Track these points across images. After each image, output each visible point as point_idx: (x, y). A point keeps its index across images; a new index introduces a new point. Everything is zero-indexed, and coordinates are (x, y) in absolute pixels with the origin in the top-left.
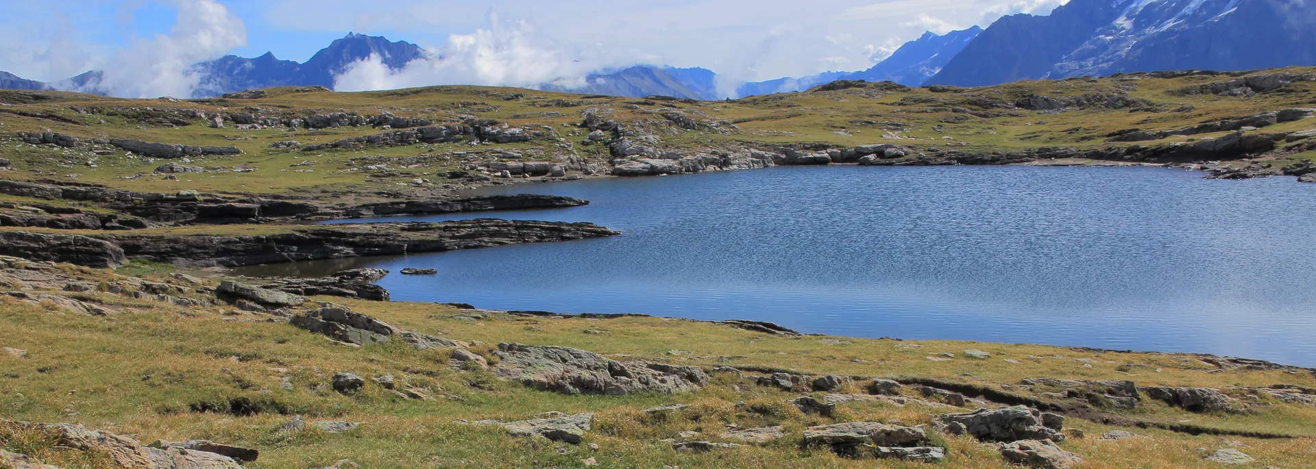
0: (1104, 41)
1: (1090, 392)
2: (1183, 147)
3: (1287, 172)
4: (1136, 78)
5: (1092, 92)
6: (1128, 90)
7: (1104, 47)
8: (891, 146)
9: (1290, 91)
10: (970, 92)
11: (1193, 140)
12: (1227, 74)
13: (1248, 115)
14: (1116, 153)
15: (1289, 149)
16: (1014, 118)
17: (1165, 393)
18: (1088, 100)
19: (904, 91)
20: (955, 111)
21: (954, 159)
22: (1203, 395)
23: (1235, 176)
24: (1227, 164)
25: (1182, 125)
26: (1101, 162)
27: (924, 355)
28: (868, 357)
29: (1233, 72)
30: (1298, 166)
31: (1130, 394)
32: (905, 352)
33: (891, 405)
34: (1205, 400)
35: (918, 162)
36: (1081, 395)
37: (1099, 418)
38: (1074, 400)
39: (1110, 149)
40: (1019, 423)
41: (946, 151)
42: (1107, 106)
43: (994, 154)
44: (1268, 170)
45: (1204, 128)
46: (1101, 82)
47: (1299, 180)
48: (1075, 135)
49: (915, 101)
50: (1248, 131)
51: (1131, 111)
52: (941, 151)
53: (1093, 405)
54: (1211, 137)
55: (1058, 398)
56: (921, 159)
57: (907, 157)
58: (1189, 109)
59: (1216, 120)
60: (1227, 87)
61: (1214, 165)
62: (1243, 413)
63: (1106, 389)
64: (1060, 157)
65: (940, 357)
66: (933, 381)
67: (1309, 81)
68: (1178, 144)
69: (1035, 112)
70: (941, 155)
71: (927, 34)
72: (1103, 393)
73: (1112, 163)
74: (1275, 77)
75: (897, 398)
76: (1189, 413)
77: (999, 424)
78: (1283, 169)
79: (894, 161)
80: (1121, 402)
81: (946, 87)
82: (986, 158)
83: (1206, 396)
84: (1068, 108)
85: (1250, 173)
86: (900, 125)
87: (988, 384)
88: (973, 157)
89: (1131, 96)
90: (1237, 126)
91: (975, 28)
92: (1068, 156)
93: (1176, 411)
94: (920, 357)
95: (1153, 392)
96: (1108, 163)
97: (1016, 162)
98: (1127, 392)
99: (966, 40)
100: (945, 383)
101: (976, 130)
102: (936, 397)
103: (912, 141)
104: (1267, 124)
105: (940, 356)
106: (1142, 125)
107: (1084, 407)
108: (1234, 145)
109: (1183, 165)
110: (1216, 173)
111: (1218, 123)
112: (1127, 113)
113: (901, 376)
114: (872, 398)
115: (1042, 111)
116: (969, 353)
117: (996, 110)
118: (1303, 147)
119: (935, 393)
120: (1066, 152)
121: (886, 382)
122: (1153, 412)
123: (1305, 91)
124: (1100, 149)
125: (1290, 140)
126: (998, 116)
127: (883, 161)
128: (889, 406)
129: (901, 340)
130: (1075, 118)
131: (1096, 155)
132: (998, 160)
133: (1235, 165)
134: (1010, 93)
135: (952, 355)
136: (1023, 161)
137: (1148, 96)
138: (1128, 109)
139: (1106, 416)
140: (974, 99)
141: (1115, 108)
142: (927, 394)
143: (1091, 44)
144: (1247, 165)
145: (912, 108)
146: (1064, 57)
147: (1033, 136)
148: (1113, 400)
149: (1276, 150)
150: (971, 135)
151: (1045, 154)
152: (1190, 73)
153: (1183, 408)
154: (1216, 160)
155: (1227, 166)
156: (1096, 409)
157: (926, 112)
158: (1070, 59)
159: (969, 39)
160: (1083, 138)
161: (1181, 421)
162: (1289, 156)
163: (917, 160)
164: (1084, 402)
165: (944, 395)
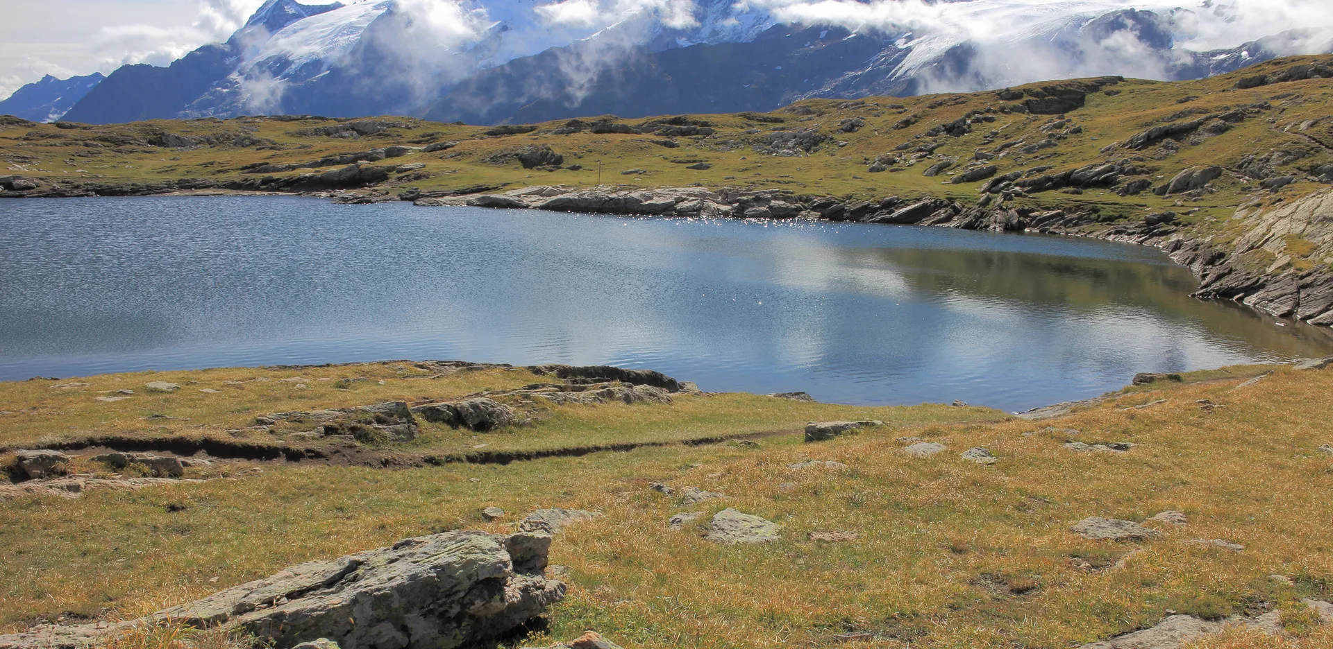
0: (221, 93)
1: (354, 424)
2: (311, 178)
3: (403, 199)
4: (258, 120)
5: (220, 132)
6: (252, 130)
7: (222, 97)
8: (19, 178)
9: (387, 135)
10: (99, 129)
11: (319, 171)
12: (335, 120)
13: (362, 151)
14: (252, 184)
15: (400, 179)
16: (147, 155)
17: (443, 412)
18: (217, 139)
19: (28, 126)
20: (86, 145)
21: (91, 191)
22: (487, 409)
23: (361, 201)
24: (352, 192)
25: (307, 159)
26: (239, 192)
27: (92, 395)
28: (12, 406)
29: (339, 118)
30: (411, 193)
31: (404, 420)
32: (66, 394)
33: (56, 499)
34: (491, 414)
35: (53, 194)
36: (343, 429)
37: (376, 459)
38: (335, 439)
39: (246, 180)
40: (491, 597)
41: (82, 183)
42: (235, 144)
43: (133, 185)
44: (387, 197)
45: (327, 162)
46: (226, 123)
47: (415, 204)
48: (211, 169)
49: (42, 136)
50: (364, 164)
51: (257, 149)
52: (76, 183)
53: (363, 442)
54: (334, 169)
55: (313, 438)
56: (55, 190)
57: (38, 189)
58: (310, 147)
59: (335, 155)
60: (337, 130)
61: (341, 193)
62: (530, 425)
63: (374, 418)
64: (200, 188)
65: (115, 396)
66: (121, 438)
67: (400, 127)
68: (307, 175)
69: (167, 150)
70: (77, 187)
71: (48, 78)
72: (370, 423)
73: (250, 192)
74: (374, 123)
75: (64, 482)
76: (478, 433)
77: (431, 612)
78: (399, 195)
79: (25, 192)
80: (397, 432)
81: (74, 124)
82: (125, 189)
83: (490, 409)
84: (199, 146)
85: (374, 199)
86: (27, 158)
87: (208, 432)
88: (112, 188)
89: (256, 136)
90: (354, 160)
91: (97, 75)
92: (208, 187)
93: (463, 434)
94: (88, 399)
95: (428, 413)
96: (246, 193)
97: (157, 193)
98: (401, 417)
99: (89, 86)
100: (142, 439)
101: (111, 164)
102: (134, 469)
103: (43, 174)
104: (378, 159)
105: (115, 394)
106: (271, 160)
107: (351, 447)
108: (355, 175)
109: (314, 193)
110: (345, 200)
111: (338, 158)
112: (255, 151)
113: (67, 437)
114: (16, 489)
115: (175, 149)
116: (153, 386)
117: (128, 147)
118: (411, 177)
119: (132, 461)
120: (204, 183)
121: (41, 456)
122: (438, 440)
123: (398, 135)
124: (237, 181)
125: (400, 171)
126: (131, 152)
127: (11, 193)
128: (53, 502)
129: (56, 379)
130: (206, 154)
131: (234, 186)
132: (138, 191)
133: (360, 193)
134: (141, 131)
135: (130, 392)
136: (164, 192)
137: (272, 137)
138: (254, 147)
139: (383, 455)
140: (105, 136)
141: (243, 146)
142: (118, 465)
143: (210, 95)
144: (368, 192)
145: (40, 142)
146: (186, 106)
147: (171, 170)
148: (386, 430)
149: (390, 180)
150: (106, 168)
151: (184, 185)
152: (304, 118)
153: (469, 428)
154: (342, 189)
155: (352, 193)
156: (368, 447)
157: (55, 145)
158: (191, 108)
159: (92, 85)
160: (219, 172)
161: (476, 447)
162: (401, 185)
163: (51, 192)
164: (349, 439)
165: (147, 462)
